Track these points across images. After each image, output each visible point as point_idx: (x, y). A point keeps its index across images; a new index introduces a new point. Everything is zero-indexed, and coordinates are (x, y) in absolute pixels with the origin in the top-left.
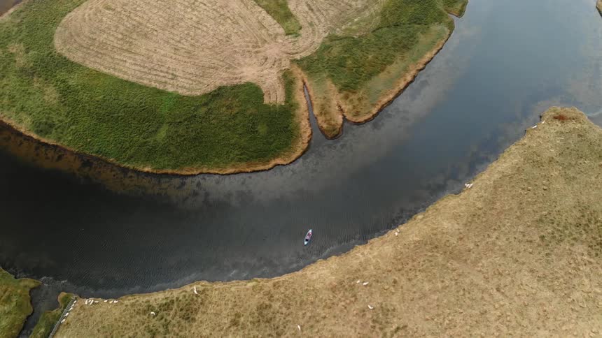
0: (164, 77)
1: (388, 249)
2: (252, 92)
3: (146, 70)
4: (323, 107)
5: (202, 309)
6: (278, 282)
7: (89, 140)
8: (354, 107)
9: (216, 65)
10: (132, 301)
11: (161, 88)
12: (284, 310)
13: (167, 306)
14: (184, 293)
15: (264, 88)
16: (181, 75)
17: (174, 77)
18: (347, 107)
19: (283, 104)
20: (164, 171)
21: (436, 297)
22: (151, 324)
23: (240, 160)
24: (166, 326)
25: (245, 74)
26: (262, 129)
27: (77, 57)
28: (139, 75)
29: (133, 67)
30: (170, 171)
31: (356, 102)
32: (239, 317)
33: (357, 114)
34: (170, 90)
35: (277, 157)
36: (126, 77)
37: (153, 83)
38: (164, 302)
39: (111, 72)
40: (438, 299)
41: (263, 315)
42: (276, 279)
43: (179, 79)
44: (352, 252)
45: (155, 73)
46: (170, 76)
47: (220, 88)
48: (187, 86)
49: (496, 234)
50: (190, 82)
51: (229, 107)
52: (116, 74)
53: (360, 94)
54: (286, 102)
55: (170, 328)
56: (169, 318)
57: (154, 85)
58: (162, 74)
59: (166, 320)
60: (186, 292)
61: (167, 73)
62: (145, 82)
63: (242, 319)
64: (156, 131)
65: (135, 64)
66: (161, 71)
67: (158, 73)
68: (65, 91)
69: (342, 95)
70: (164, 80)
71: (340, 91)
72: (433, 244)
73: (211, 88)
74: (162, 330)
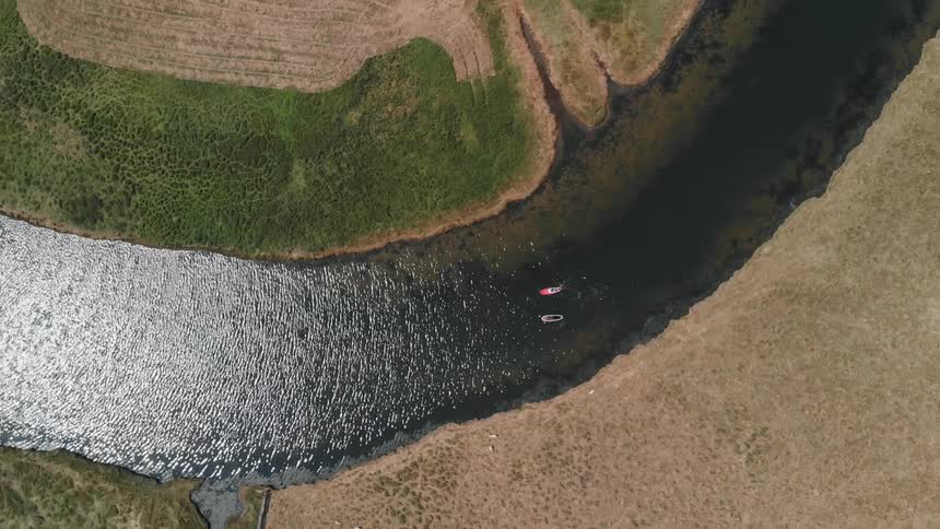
0: (259, 58)
2: (427, 57)
3: (220, 50)
4: (566, 64)
5: (463, 465)
6: (564, 404)
7: (175, 219)
8: (624, 53)
9: (346, 11)
10: (354, 477)
11: (263, 84)
12: (583, 442)
13: (409, 473)
14: (428, 448)
15: (449, 43)
16: (289, 48)
17: (279, 56)
18: (609, 55)
19: (493, 74)
20: (327, 253)
21: (804, 377)
22: (393, 504)
23: (446, 207)
24: (417, 500)
25: (404, 20)
26: (468, 135)
27: (78, 47)
28: (211, 64)
29: (193, 49)
30: (337, 250)
31: (624, 40)
32: (520, 466)
33: (632, 67)
34: (281, 85)
35: (508, 186)
36: (188, 74)
37: (243, 77)
38: (403, 466)
39: (157, 67)
40: (807, 380)
41: (551, 457)
42: (558, 399)
43: (289, 58)
44: (668, 333)
45: (238, 53)
46: (269, 55)
47: (369, 63)
48: (309, 72)
50: (312, 61)
51: (398, 101)
52: (169, 71)
53: (629, 22)
54: (498, 67)
55: (424, 503)
56: (417, 490)
57: (247, 81)
58: (253, 54)
59: (414, 494)
60: (430, 445)
61: (261, 48)
62: (229, 77)
63: (525, 469)
64: (286, 179)
65: (194, 41)
66: (251, 47)
67: (243, 53)
68: (93, 126)
69: (596, 30)
70: (260, 65)
71: (592, 23)
73: (354, 68)
74: (413, 509)
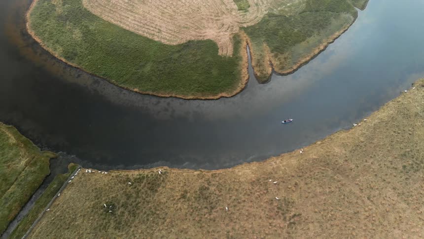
0: (153, 30)
1: (294, 162)
2: (211, 46)
3: (142, 25)
4: (258, 61)
5: (163, 184)
6: (215, 174)
7: (99, 66)
8: (281, 63)
9: (188, 26)
10: (116, 174)
11: (150, 37)
12: (217, 192)
13: (140, 180)
14: (152, 173)
15: (219, 44)
16: (164, 30)
17: (160, 31)
18: (276, 63)
19: (231, 56)
20: (147, 93)
21: (324, 198)
22: (128, 191)
23: (198, 91)
24: (138, 193)
25: (207, 34)
26: (215, 72)
27: (96, 12)
28: (136, 27)
29: (133, 22)
30: (151, 93)
31: (283, 60)
32: (187, 193)
33: (282, 68)
34: (156, 39)
35: (223, 92)
36: (127, 28)
37: (145, 34)
38: (138, 177)
39: (119, 23)
40: (325, 199)
41: (203, 194)
42: (214, 172)
43: (163, 33)
44: (269, 161)
45: (147, 27)
46: (157, 31)
47: (189, 41)
48: (168, 38)
49: (372, 160)
50: (170, 36)
51: (194, 55)
52: (122, 25)
53: (286, 55)
54: (233, 55)
55: (140, 195)
56: (140, 188)
57: (146, 35)
58: (152, 29)
59: (138, 189)
60: (153, 172)
61: (155, 28)
62: (140, 32)
63: (188, 195)
64: (144, 66)
65: (134, 20)
66: (152, 27)
67: (149, 27)
68: (87, 33)
69: (273, 54)
70: (153, 32)
71: (272, 51)
72: (326, 162)
73: (184, 41)
74: (134, 195)
